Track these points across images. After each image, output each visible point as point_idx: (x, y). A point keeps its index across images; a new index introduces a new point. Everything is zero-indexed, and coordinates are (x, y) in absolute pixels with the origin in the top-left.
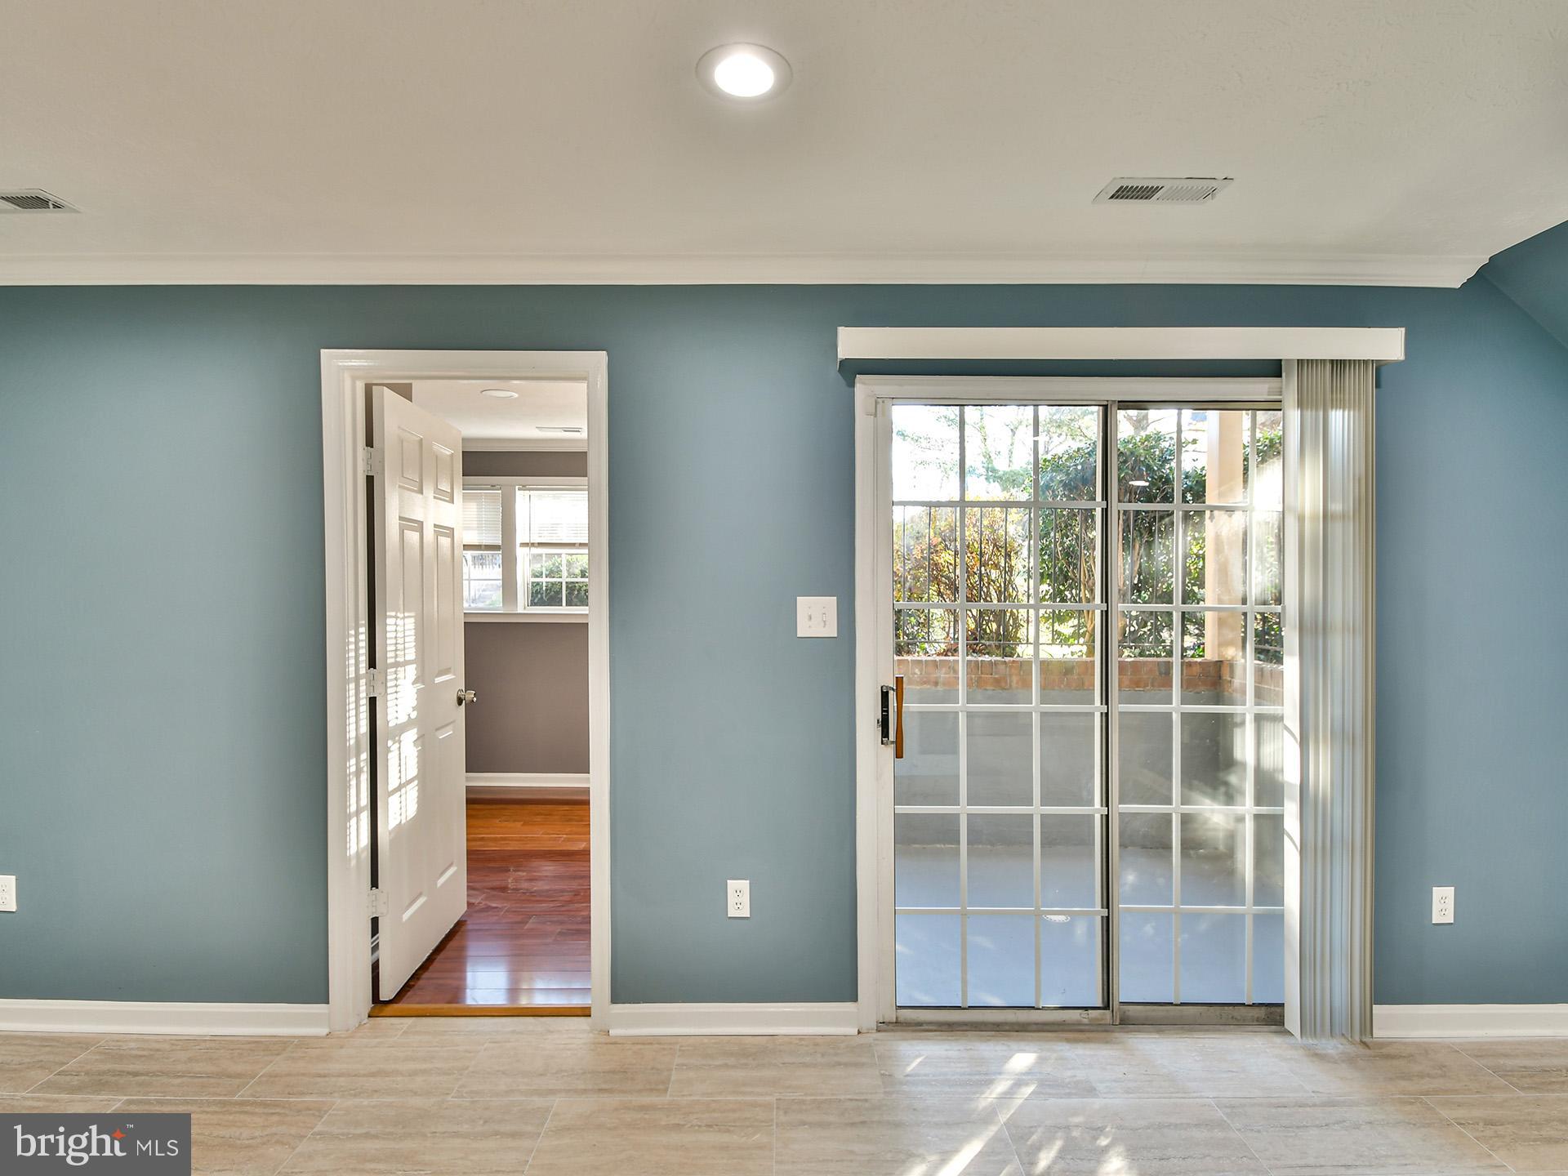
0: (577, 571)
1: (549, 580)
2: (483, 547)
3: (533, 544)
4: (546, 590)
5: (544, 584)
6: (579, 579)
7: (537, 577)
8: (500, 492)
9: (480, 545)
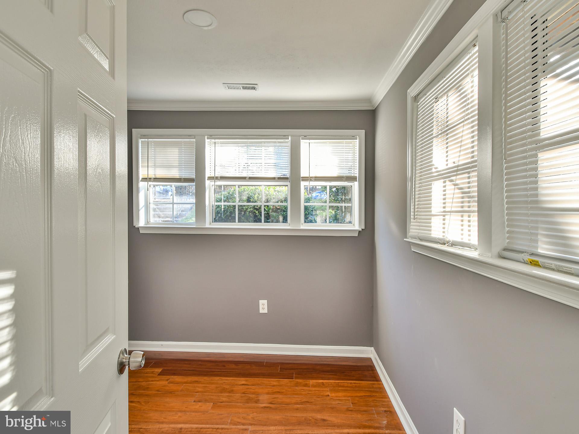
0: (245, 198)
1: (226, 203)
2: (182, 180)
3: (217, 178)
4: (224, 211)
5: (223, 207)
6: (246, 204)
7: (219, 202)
8: (195, 140)
9: (181, 179)
